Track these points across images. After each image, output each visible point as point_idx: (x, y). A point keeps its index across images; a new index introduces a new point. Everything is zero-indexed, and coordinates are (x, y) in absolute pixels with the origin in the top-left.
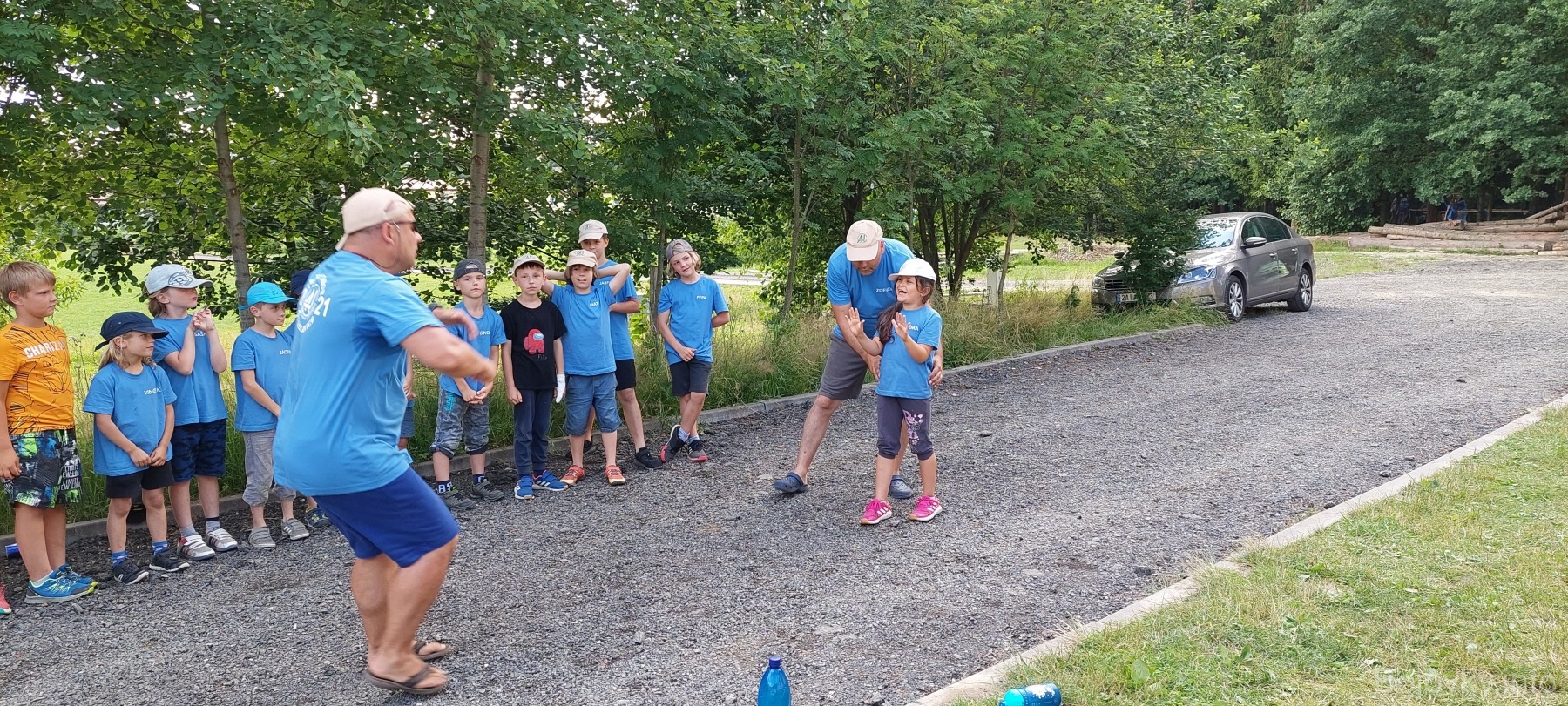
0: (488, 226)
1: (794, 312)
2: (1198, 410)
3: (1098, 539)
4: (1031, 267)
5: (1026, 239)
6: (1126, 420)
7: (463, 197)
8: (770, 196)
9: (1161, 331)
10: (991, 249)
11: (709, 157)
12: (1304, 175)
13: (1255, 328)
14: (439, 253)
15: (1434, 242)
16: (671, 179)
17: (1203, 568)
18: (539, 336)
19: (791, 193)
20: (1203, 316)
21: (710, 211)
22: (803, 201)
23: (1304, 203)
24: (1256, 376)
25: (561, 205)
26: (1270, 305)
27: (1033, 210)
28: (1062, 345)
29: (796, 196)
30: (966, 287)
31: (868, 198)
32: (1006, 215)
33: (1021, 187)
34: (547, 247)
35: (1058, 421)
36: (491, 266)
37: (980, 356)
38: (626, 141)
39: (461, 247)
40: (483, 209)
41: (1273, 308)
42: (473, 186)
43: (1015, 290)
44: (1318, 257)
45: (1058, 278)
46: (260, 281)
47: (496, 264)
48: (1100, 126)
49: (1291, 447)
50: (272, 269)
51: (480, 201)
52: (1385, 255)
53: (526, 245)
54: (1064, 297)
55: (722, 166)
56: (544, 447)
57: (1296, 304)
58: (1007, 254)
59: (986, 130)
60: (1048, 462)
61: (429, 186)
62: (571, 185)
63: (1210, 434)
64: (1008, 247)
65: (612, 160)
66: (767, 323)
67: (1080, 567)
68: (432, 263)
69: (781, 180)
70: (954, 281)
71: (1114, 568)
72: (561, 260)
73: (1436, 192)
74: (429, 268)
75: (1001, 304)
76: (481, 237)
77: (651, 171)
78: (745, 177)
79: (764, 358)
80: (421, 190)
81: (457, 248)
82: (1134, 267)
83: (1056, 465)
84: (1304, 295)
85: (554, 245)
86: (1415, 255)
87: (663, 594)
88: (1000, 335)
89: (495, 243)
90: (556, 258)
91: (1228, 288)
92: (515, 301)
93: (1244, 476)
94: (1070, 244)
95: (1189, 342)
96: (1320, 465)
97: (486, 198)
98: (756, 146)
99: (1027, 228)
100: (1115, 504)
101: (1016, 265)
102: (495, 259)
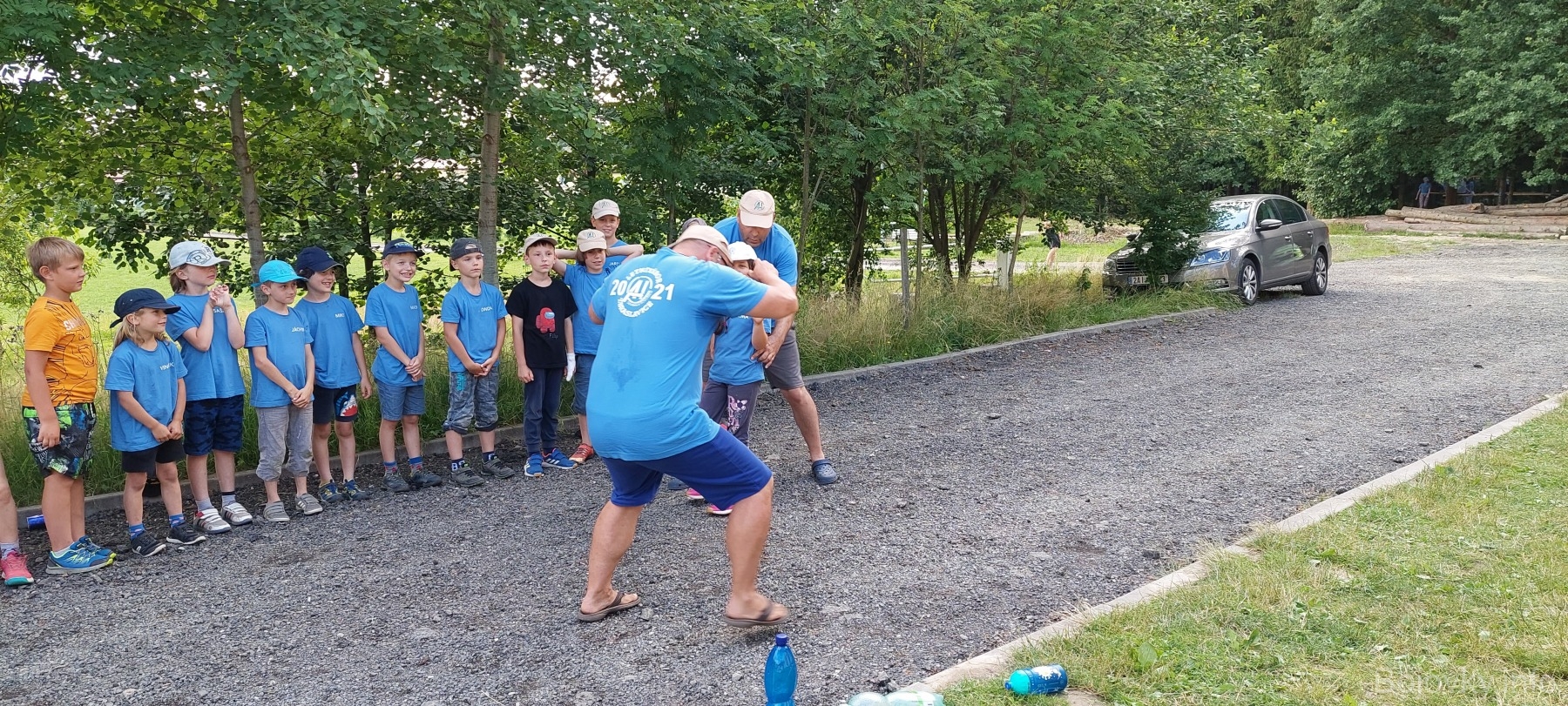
0: (499, 205)
2: (1210, 394)
3: (1106, 522)
4: (1041, 249)
5: (1037, 221)
6: (1136, 404)
7: (473, 176)
8: (780, 175)
9: (1173, 314)
10: (1001, 231)
11: (718, 137)
12: (1320, 157)
13: (1270, 311)
14: (449, 232)
15: (1453, 226)
16: (680, 159)
17: (1212, 552)
18: (550, 314)
19: (800, 174)
20: (1216, 299)
21: (719, 191)
22: (813, 182)
23: (1320, 185)
24: (1269, 360)
25: (571, 184)
26: (1284, 288)
27: (1044, 191)
28: (1073, 328)
29: (806, 176)
30: (976, 269)
31: (878, 178)
32: (1017, 196)
33: (1032, 169)
34: (557, 227)
35: (1066, 403)
36: (501, 246)
37: (988, 338)
38: (636, 121)
39: (472, 226)
40: (494, 189)
41: (1287, 292)
42: (484, 166)
43: (1025, 272)
44: (1333, 240)
45: (1069, 260)
46: (273, 259)
47: (507, 243)
48: (1114, 105)
49: (1304, 432)
50: (284, 246)
51: (491, 180)
52: (1402, 239)
53: (536, 225)
54: (1075, 279)
55: (732, 146)
56: (554, 425)
57: (1310, 288)
58: (1018, 235)
59: (999, 110)
60: (1056, 445)
61: (441, 165)
62: (580, 164)
63: (1222, 419)
64: (1019, 228)
65: (622, 139)
67: (1088, 550)
68: (443, 243)
69: (790, 160)
70: (964, 263)
71: (1122, 551)
72: (571, 240)
73: (1456, 175)
74: (440, 247)
75: (1011, 286)
76: (492, 217)
77: (661, 151)
78: (754, 157)
80: (432, 169)
81: (467, 227)
82: (1146, 249)
83: (1065, 448)
84: (1319, 279)
85: (564, 225)
86: (1433, 238)
87: (670, 572)
88: (1009, 318)
89: (505, 222)
90: (565, 238)
91: (1242, 272)
92: (526, 281)
93: (1255, 460)
94: (1081, 225)
95: (1201, 325)
96: (1333, 450)
97: (497, 177)
98: (766, 125)
99: (1038, 210)
100: (1124, 487)
101: (1027, 247)
102: (504, 238)
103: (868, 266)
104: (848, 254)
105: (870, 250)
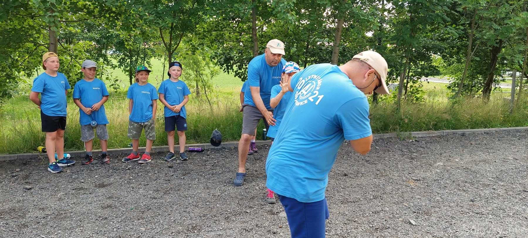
1: (462, 95)
8: (457, 47)
11: (432, 31)
19: (467, 46)
21: (430, 52)
22: (472, 50)
29: (470, 46)
31: (503, 49)
40: (338, 48)
55: (438, 34)
66: (449, 98)
69: (464, 40)
77: (406, 34)
78: (448, 39)
79: (445, 113)
98: (454, 26)
103: (494, 85)
104: (485, 80)
105: (496, 79)
